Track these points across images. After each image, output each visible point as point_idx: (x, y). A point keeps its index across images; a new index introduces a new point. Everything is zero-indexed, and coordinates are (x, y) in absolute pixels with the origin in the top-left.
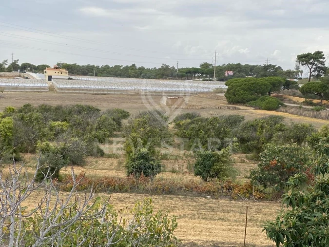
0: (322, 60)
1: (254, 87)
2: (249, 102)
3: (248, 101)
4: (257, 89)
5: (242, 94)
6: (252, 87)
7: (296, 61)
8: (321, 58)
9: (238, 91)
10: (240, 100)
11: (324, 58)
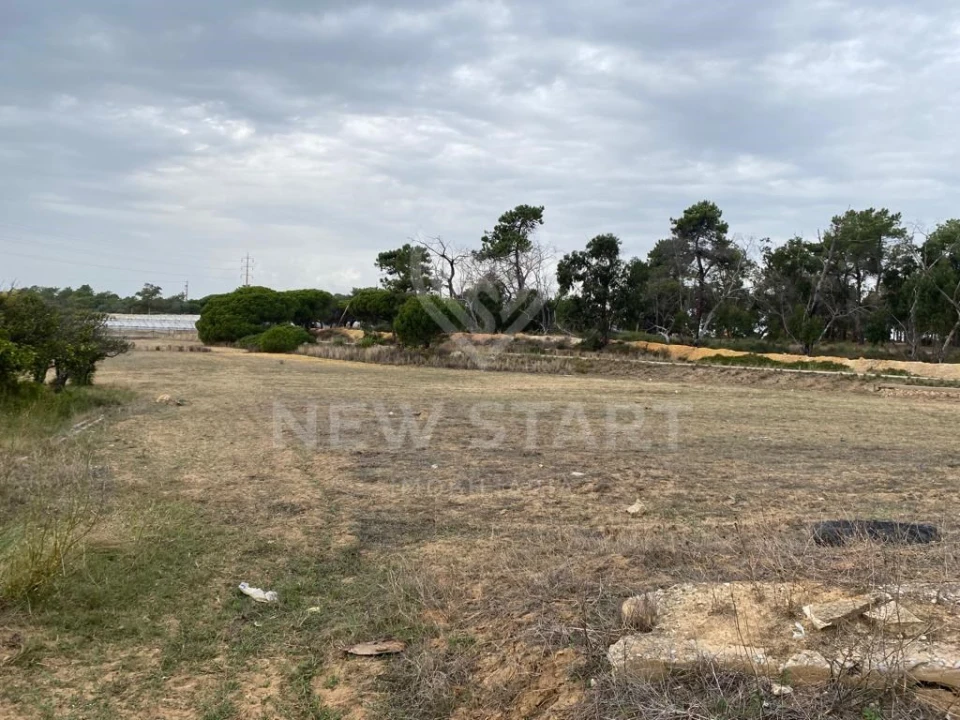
0: (426, 264)
1: (258, 305)
2: (243, 339)
3: (240, 336)
4: (264, 310)
5: (228, 320)
6: (251, 304)
7: (376, 264)
8: (425, 261)
9: (221, 314)
10: (223, 335)
11: (429, 262)
